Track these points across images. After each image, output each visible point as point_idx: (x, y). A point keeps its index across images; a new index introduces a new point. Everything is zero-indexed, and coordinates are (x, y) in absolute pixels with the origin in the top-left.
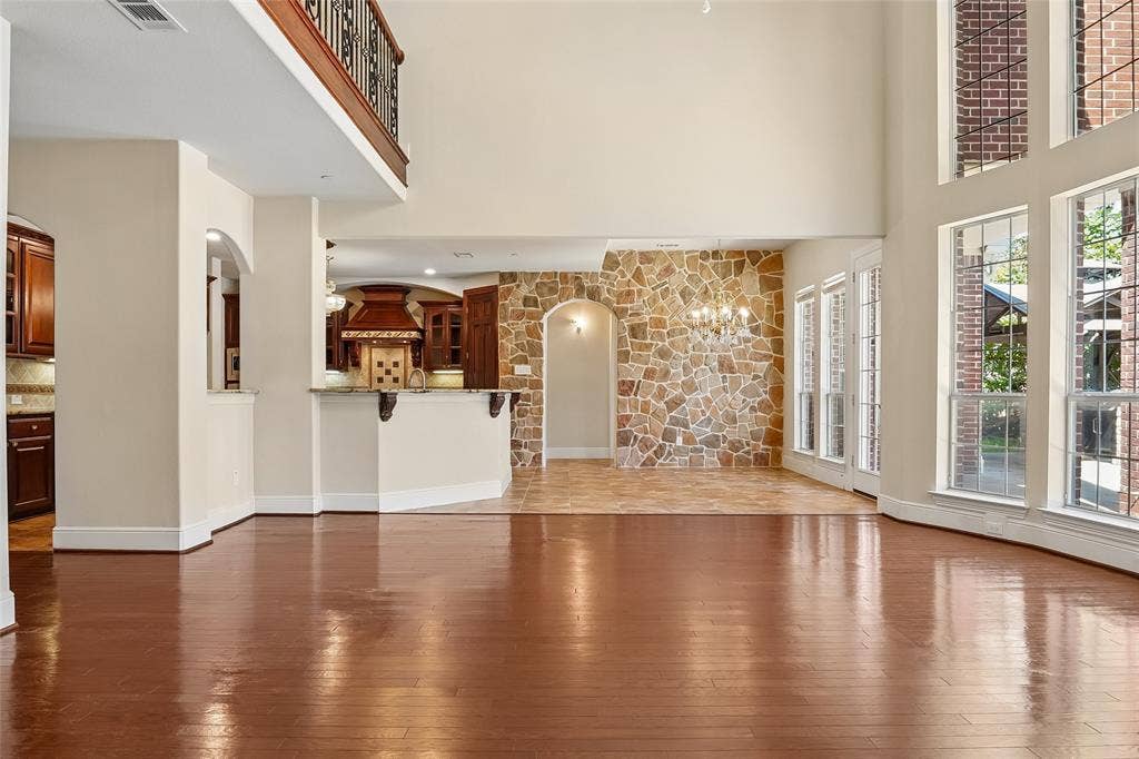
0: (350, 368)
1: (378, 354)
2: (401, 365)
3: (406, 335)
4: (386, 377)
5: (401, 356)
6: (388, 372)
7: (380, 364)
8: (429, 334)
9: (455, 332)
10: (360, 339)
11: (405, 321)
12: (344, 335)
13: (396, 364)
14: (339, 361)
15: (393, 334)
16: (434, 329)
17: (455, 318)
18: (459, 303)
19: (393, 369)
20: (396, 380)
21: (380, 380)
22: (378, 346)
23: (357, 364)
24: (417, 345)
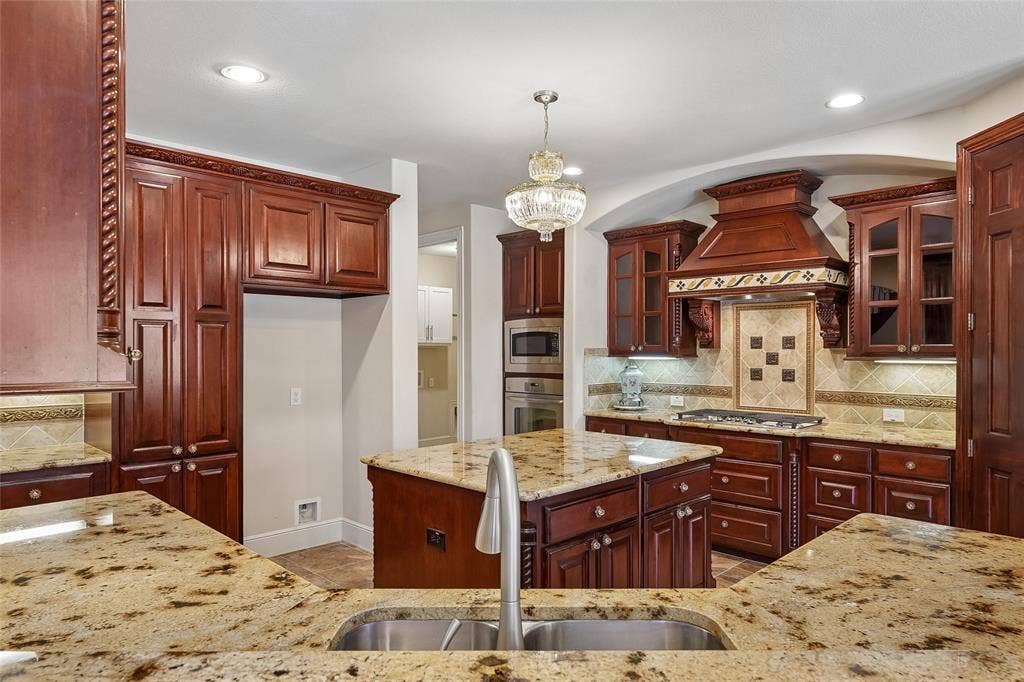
0: (700, 351)
1: (753, 323)
2: (801, 344)
3: (798, 278)
4: (767, 370)
5: (799, 323)
6: (772, 359)
7: (756, 343)
8: (862, 275)
9: (937, 264)
10: (712, 292)
11: (809, 245)
12: (673, 287)
13: (789, 343)
14: (671, 340)
15: (771, 278)
16: (873, 260)
17: (937, 226)
18: (946, 183)
19: (783, 353)
20: (788, 376)
21: (756, 375)
22: (751, 306)
23: (711, 344)
24: (835, 301)
